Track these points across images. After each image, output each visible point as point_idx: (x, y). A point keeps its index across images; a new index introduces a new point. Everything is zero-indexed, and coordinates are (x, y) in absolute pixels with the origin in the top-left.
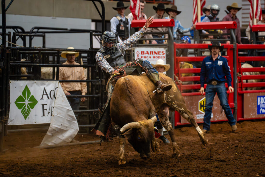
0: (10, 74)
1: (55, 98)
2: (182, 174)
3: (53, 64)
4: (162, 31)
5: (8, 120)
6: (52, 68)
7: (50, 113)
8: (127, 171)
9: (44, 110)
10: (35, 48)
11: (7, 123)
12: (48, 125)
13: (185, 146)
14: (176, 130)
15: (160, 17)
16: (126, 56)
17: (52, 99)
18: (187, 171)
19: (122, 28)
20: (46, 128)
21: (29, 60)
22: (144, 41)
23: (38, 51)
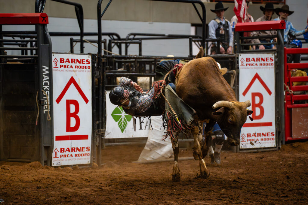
0: (106, 84)
2: (295, 195)
3: (150, 73)
4: (271, 35)
5: (104, 133)
7: (147, 126)
8: (232, 190)
9: (141, 123)
10: (131, 56)
11: (104, 136)
12: (146, 139)
13: (298, 164)
14: (287, 146)
15: (268, 18)
16: (229, 64)
18: (300, 191)
19: (222, 32)
20: (144, 142)
21: (125, 69)
22: (250, 47)
23: (134, 60)
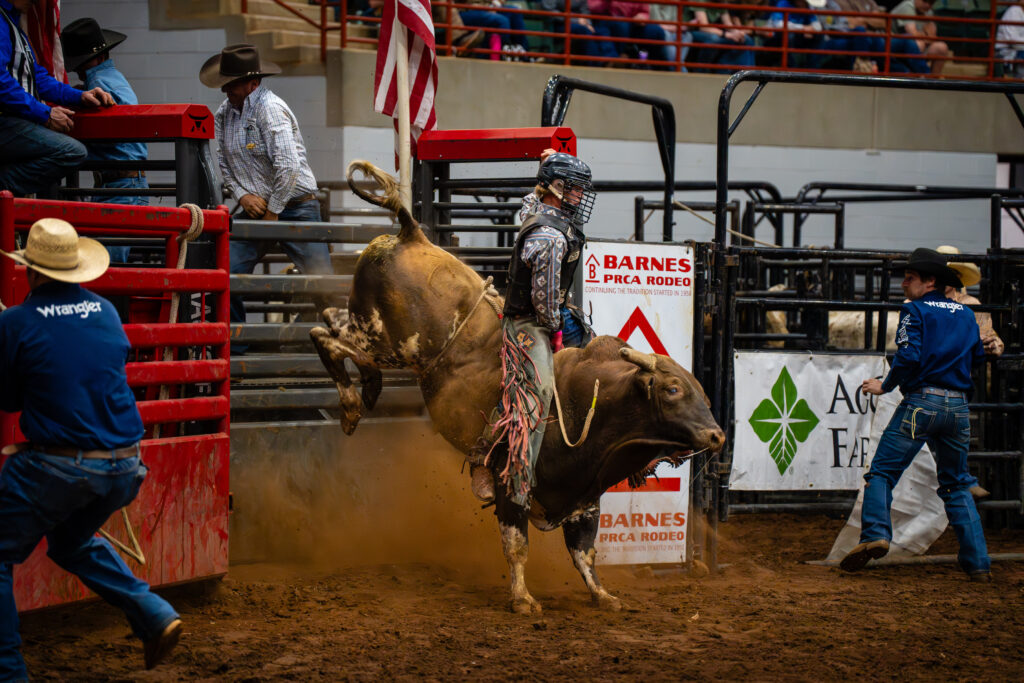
0: (736, 332)
1: (874, 409)
3: (867, 300)
5: (729, 474)
6: (862, 315)
7: (856, 456)
9: (837, 447)
10: (812, 249)
11: (726, 483)
17: (863, 413)
21: (792, 287)
23: (820, 261)
